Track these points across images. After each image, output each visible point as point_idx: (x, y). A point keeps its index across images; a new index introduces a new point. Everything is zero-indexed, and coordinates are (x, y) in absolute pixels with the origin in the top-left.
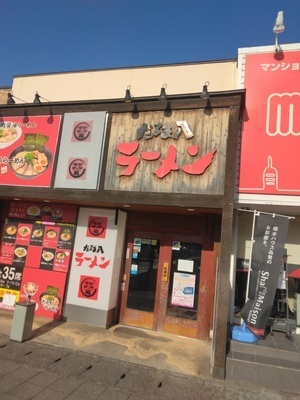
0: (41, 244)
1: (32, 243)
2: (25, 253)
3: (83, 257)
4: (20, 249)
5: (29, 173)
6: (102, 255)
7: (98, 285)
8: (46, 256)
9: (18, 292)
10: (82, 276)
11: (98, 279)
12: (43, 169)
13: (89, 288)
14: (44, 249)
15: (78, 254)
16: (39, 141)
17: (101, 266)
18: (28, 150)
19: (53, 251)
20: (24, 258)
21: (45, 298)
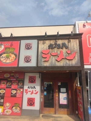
0: (11, 88)
1: (7, 88)
2: (4, 91)
3: (28, 91)
4: (2, 90)
5: (8, 62)
6: (35, 89)
7: (34, 101)
8: (13, 92)
9: (3, 107)
10: (28, 98)
11: (35, 98)
12: (14, 60)
13: (31, 102)
14: (12, 89)
15: (26, 90)
16: (11, 50)
17: (35, 93)
18: (7, 53)
19: (16, 90)
20: (4, 94)
21: (14, 108)
